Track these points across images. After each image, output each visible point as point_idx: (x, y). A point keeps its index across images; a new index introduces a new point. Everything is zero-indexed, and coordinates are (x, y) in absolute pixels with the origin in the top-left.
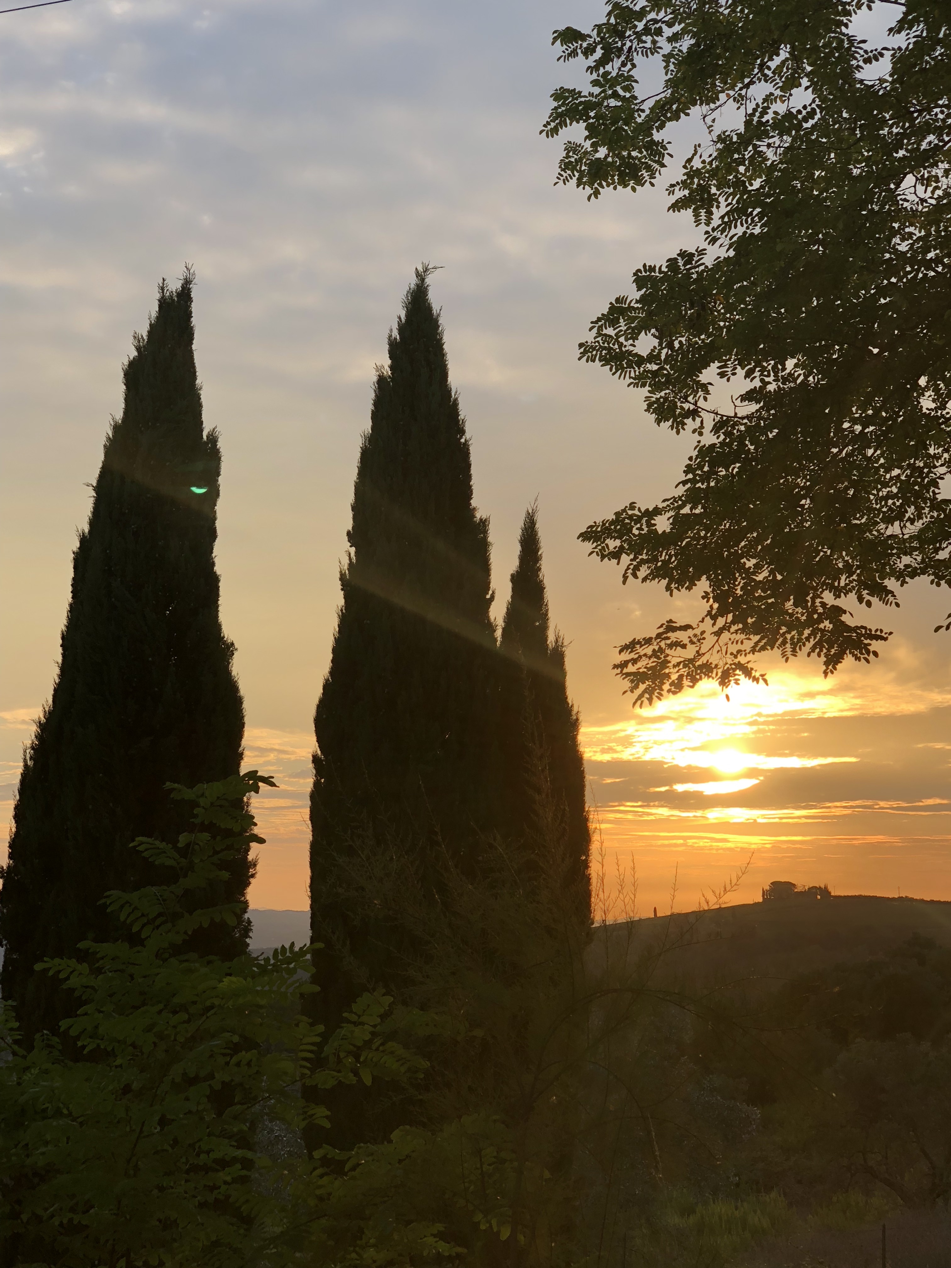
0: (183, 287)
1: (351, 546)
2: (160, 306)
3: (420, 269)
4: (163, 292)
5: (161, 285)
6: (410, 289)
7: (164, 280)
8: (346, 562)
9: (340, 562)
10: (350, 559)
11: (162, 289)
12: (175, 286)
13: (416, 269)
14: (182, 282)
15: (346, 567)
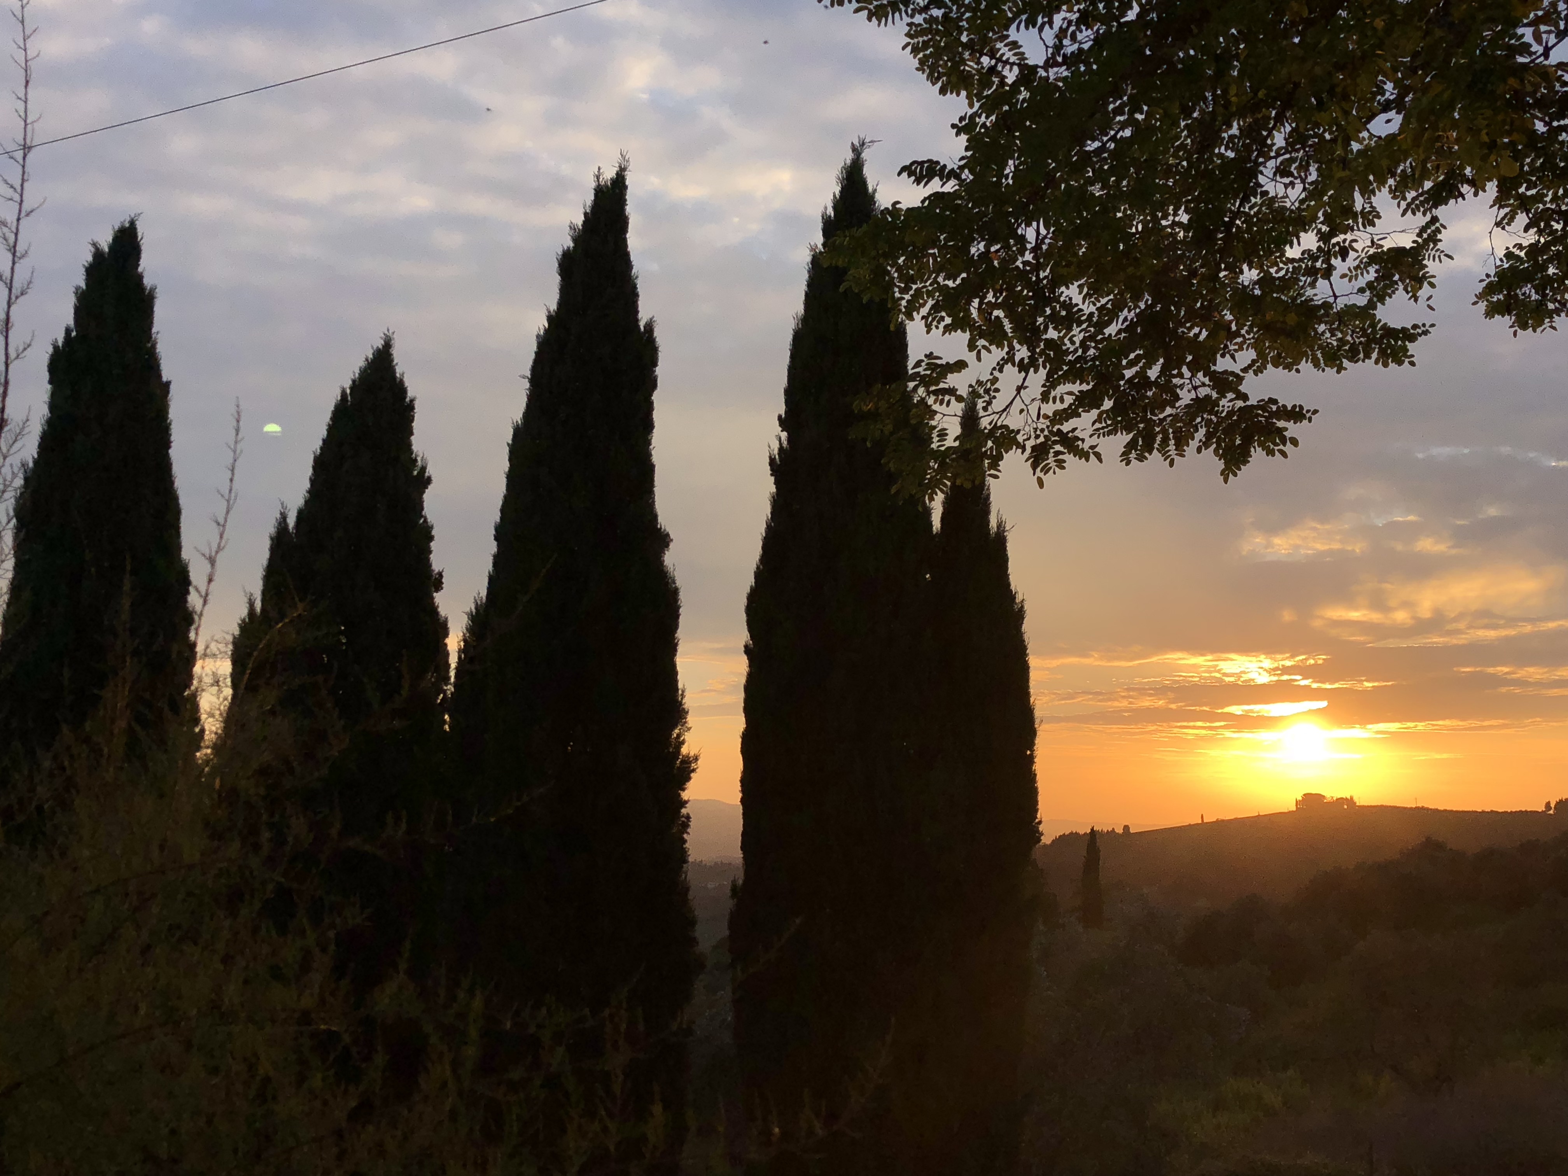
0: (617, 174)
1: (782, 431)
2: (596, 195)
3: (857, 143)
4: (598, 181)
5: (597, 173)
6: (845, 164)
7: (599, 169)
8: (775, 447)
9: (769, 447)
10: (781, 444)
11: (598, 177)
12: (609, 174)
13: (852, 143)
14: (617, 169)
15: (776, 452)
